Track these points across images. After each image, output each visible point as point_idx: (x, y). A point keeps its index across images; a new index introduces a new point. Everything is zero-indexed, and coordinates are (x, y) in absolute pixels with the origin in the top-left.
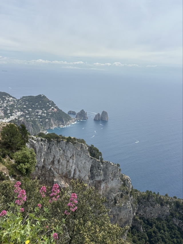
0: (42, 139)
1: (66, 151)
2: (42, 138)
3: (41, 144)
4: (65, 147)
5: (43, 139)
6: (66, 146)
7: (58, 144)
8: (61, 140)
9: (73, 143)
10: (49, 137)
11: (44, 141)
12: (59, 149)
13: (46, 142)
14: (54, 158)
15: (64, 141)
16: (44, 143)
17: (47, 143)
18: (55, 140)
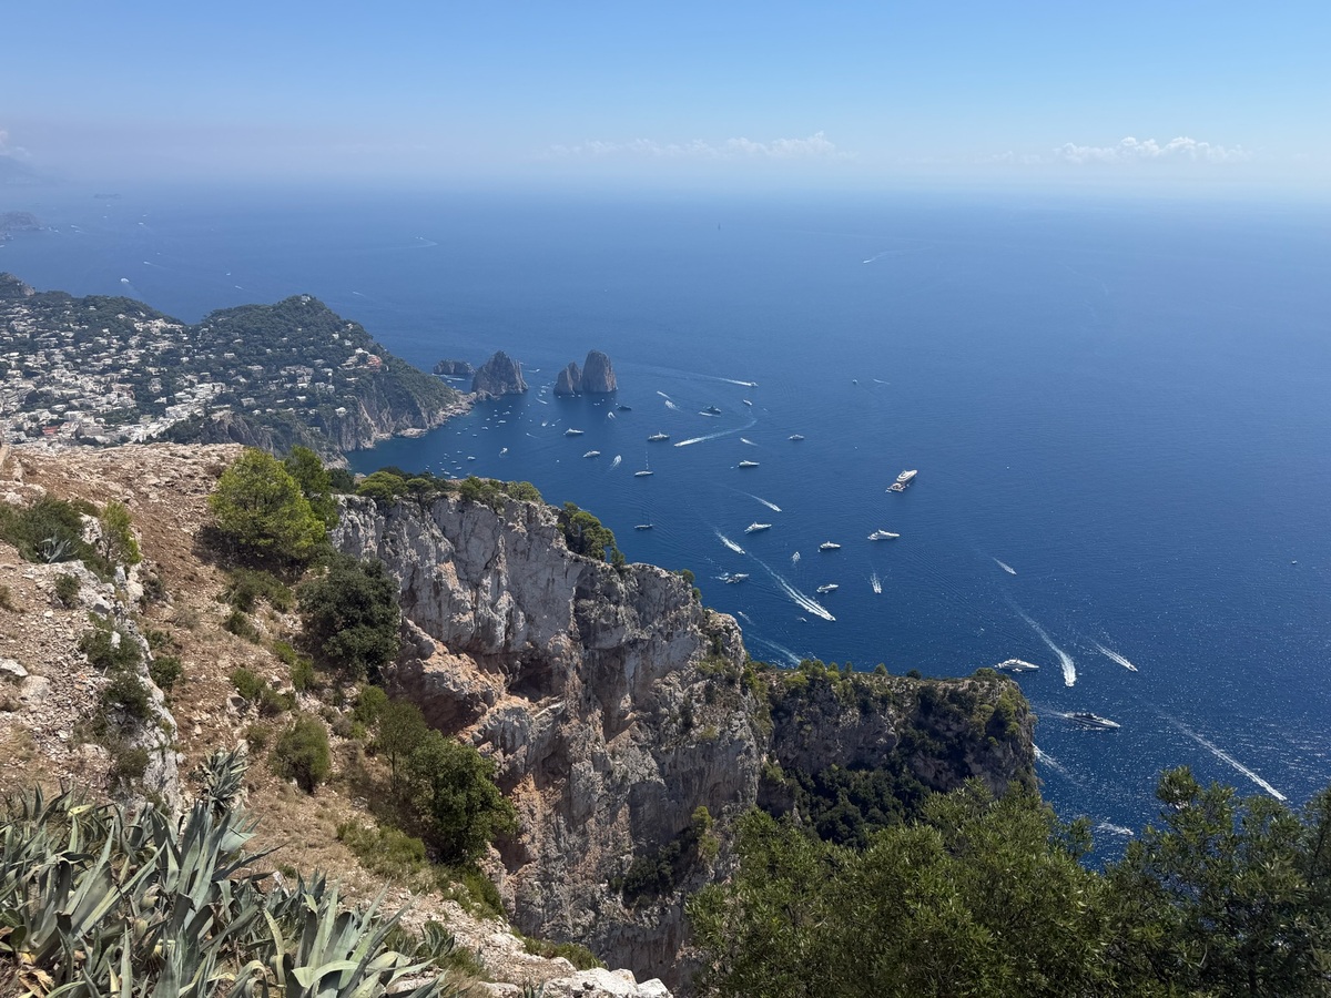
0: (349, 501)
1: (462, 542)
2: (350, 496)
3: (351, 521)
4: (457, 523)
5: (356, 498)
6: (461, 522)
7: (423, 514)
8: (437, 497)
9: (491, 505)
11: (362, 508)
12: (433, 536)
13: (372, 512)
15: (451, 500)
16: (361, 516)
17: (375, 515)
18: (408, 500)
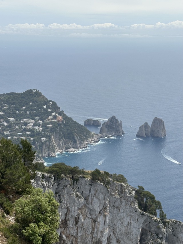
0: (43, 175)
1: (90, 199)
2: (43, 173)
3: (43, 185)
4: (88, 191)
5: (46, 174)
6: (90, 190)
7: (74, 185)
8: (81, 178)
9: (104, 183)
10: (56, 171)
11: (48, 179)
12: (77, 195)
13: (52, 181)
14: (66, 215)
15: (86, 179)
16: (47, 183)
17: (53, 183)
18: (68, 177)
